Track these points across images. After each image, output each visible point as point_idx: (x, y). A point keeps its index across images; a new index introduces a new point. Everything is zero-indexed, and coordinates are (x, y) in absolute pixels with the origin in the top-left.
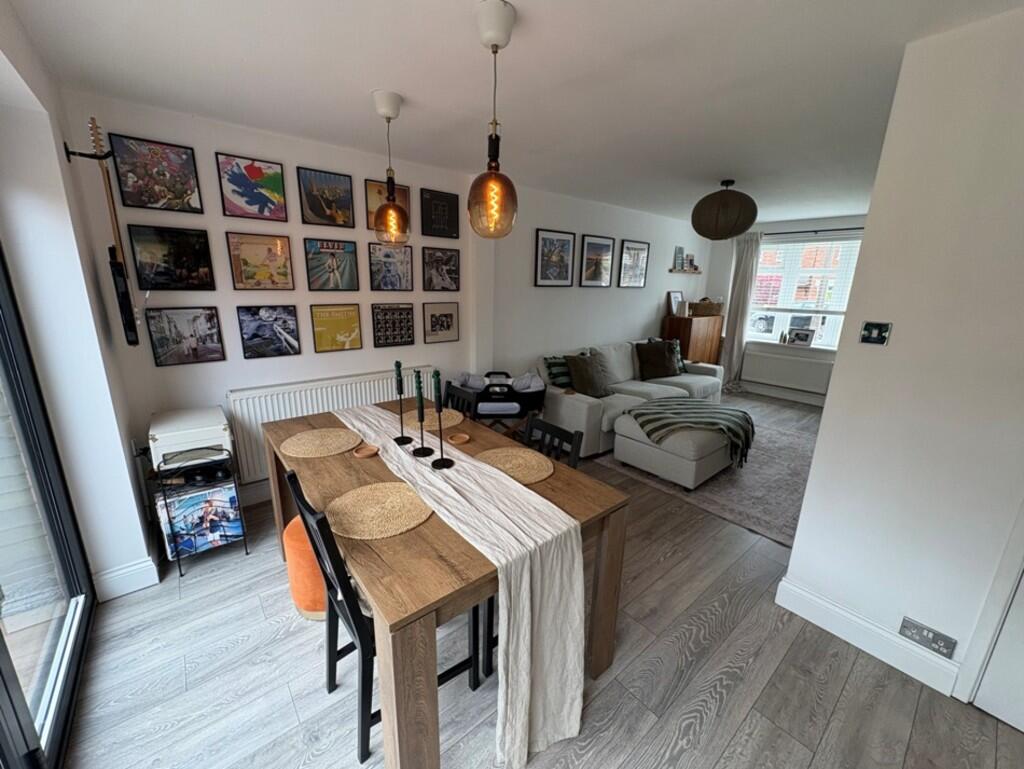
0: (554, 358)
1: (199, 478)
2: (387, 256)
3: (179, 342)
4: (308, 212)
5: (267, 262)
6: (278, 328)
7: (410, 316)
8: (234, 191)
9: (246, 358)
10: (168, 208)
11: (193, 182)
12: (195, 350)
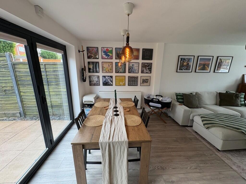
0: (180, 93)
1: (89, 106)
2: (133, 65)
3: (93, 82)
4: (117, 57)
5: (108, 67)
6: (109, 80)
7: (137, 79)
8: (104, 54)
9: (103, 85)
10: (94, 58)
11: (97, 53)
12: (95, 83)
